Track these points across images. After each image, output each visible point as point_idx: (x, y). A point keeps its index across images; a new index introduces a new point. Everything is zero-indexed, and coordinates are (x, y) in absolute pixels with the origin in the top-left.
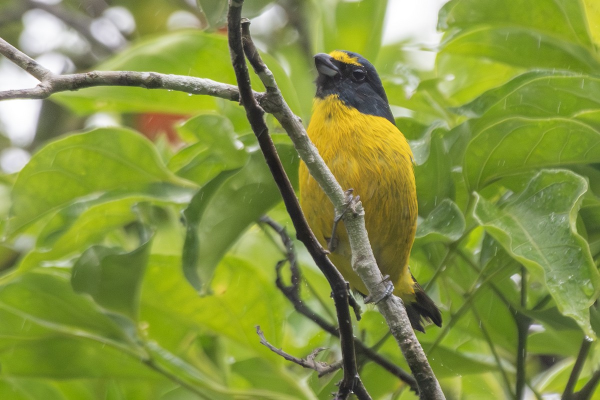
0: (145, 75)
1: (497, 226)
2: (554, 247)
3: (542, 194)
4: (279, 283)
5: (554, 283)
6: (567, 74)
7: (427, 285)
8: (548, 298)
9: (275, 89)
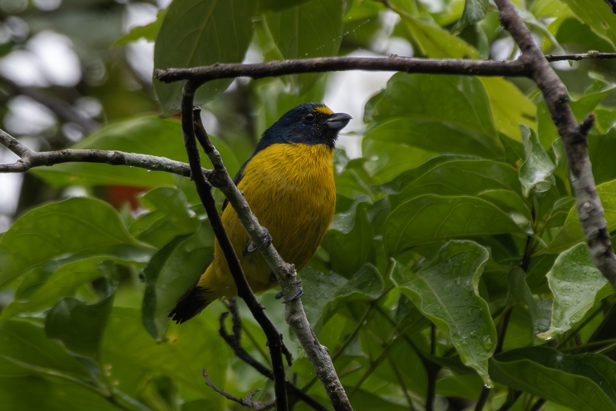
0: (111, 153)
1: (411, 288)
2: (459, 307)
3: (450, 261)
4: (222, 332)
5: (459, 337)
6: (473, 158)
7: (350, 337)
8: (453, 350)
9: (222, 167)
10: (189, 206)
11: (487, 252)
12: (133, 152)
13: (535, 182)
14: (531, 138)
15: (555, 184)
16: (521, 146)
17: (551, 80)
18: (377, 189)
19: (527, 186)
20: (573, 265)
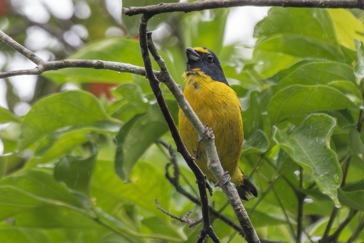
0: (95, 62)
1: (287, 145)
3: (311, 127)
4: (167, 176)
5: (318, 176)
8: (315, 183)
9: (166, 70)
10: (144, 95)
11: (334, 120)
12: (109, 61)
14: (361, 47)
16: (355, 53)
18: (264, 82)
19: (359, 77)
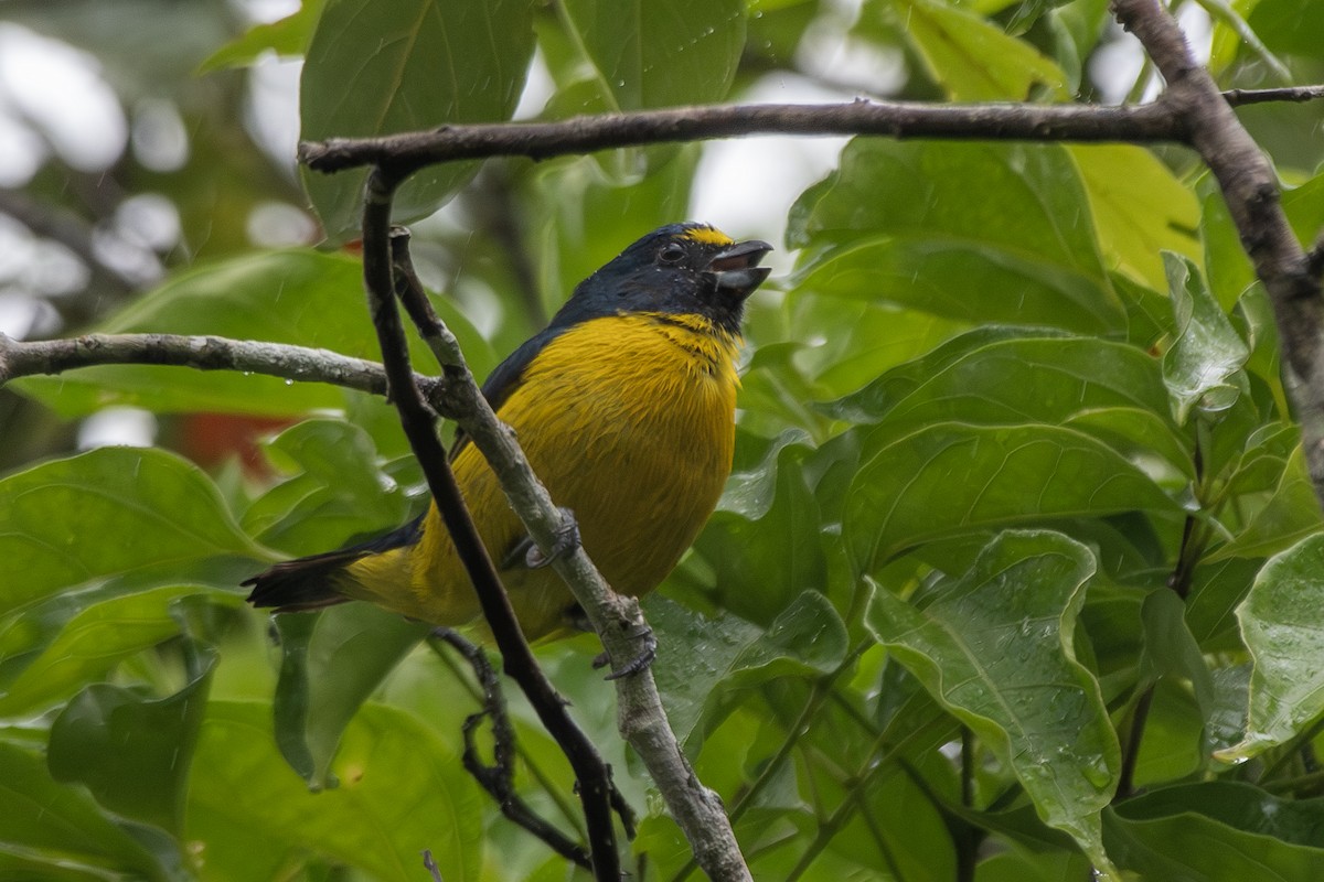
0: (198, 342)
1: (913, 645)
2: (1028, 688)
3: (1004, 579)
4: (470, 760)
5: (1030, 761)
6: (1053, 335)
7: (770, 764)
8: (1016, 789)
9: (463, 372)
10: (382, 462)
11: (1090, 554)
12: (252, 339)
13: (1201, 387)
14: (1188, 285)
15: (1248, 391)
16: (1166, 304)
17: (1238, 151)
18: (828, 411)
19: (1183, 395)
20: (1298, 587)
